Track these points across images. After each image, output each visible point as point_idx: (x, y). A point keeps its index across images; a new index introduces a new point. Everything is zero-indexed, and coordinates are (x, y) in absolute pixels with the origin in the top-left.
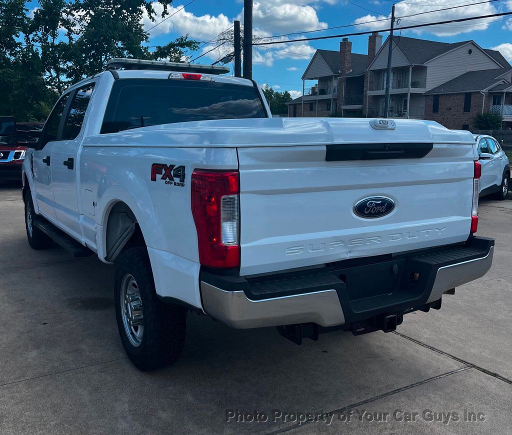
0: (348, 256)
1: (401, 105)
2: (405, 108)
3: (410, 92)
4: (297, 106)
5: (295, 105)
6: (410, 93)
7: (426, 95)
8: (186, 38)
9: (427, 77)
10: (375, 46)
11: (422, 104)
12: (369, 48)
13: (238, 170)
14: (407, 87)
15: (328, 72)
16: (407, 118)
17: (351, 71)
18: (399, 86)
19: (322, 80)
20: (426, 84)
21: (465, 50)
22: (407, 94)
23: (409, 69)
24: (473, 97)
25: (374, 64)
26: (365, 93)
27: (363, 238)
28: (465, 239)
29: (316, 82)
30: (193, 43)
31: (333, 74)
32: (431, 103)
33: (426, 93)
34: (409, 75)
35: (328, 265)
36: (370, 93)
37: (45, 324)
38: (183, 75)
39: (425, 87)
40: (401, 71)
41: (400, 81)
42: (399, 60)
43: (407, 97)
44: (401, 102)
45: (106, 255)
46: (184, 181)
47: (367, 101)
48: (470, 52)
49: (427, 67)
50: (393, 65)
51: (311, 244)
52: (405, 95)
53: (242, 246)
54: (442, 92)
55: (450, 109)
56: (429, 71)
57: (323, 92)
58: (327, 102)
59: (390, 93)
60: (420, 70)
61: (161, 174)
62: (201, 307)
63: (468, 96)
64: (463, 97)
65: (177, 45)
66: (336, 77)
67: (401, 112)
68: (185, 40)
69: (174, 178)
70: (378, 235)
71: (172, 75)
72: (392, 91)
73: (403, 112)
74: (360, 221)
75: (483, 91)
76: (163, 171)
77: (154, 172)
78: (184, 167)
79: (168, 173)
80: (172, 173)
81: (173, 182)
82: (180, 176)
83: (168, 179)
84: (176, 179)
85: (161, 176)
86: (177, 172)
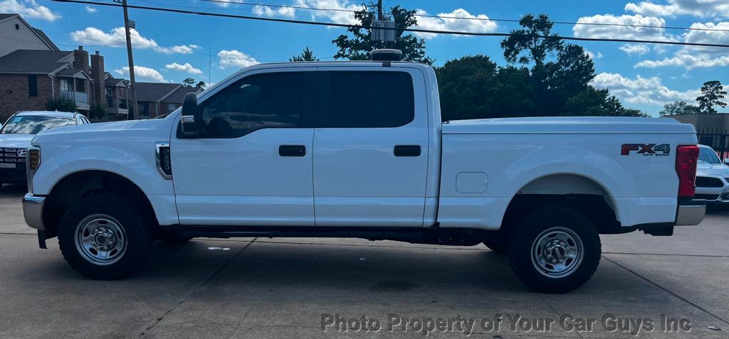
21: (11, 23)
24: (39, 81)
46: (668, 153)
48: (18, 27)
55: (11, 92)
62: (674, 221)
63: (32, 79)
64: (24, 79)
69: (656, 152)
75: (51, 74)
76: (640, 148)
77: (626, 150)
78: (668, 145)
79: (647, 149)
80: (653, 149)
81: (654, 154)
82: (663, 150)
83: (646, 153)
84: (658, 152)
85: (637, 151)
86: (660, 148)
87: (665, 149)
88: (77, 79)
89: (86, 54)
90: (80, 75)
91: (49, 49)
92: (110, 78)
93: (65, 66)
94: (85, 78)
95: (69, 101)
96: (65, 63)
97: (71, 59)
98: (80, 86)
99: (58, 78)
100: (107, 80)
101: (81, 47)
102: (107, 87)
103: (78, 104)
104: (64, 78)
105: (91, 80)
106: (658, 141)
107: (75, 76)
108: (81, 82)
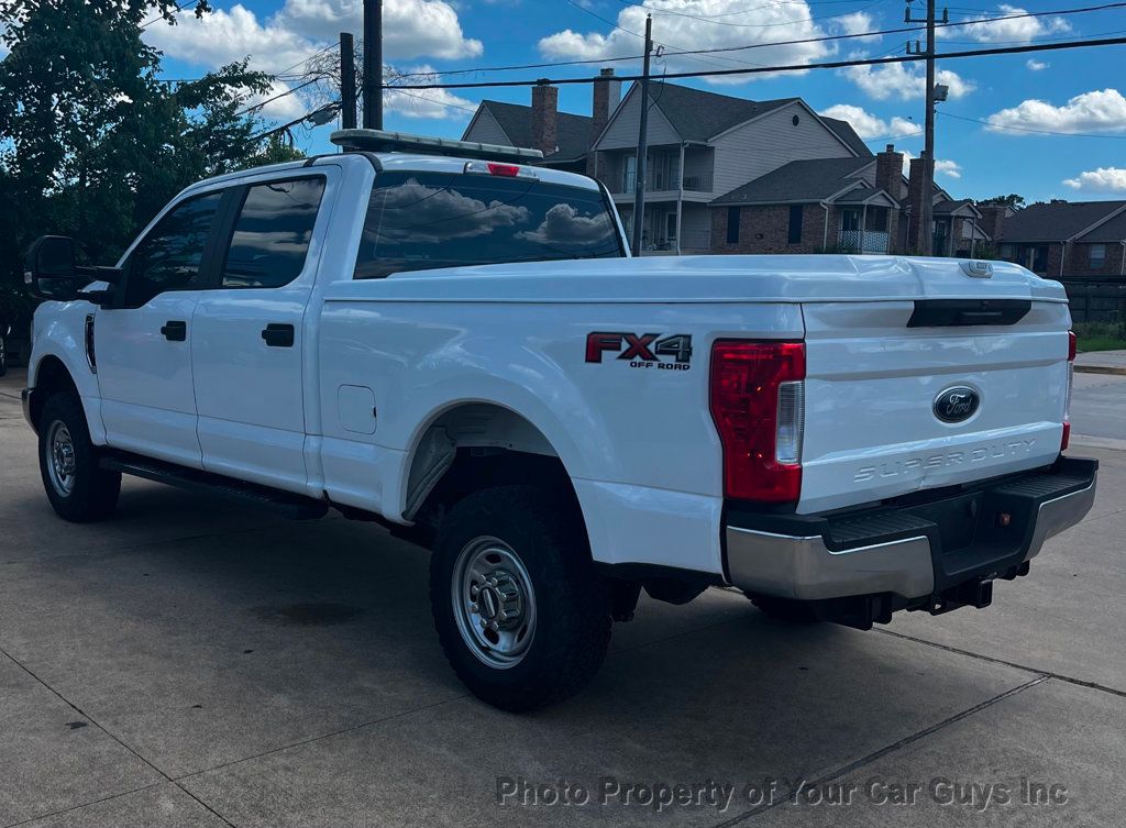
0: (923, 485)
1: (663, 227)
2: (672, 233)
3: (682, 198)
6: (683, 202)
7: (713, 208)
8: (245, 67)
9: (715, 169)
10: (607, 99)
11: (706, 224)
12: (595, 103)
13: (803, 341)
14: (675, 187)
16: (677, 254)
17: (557, 150)
18: (659, 185)
20: (712, 181)
21: (786, 115)
22: (676, 202)
23: (679, 150)
24: (805, 215)
25: (607, 137)
27: (942, 454)
28: (1052, 460)
30: (259, 77)
32: (723, 222)
33: (714, 201)
34: (678, 164)
35: (885, 502)
37: (249, 651)
38: (490, 166)
39: (710, 190)
40: (665, 154)
41: (659, 176)
42: (661, 133)
43: (676, 209)
44: (664, 220)
45: (404, 508)
46: (688, 360)
48: (796, 121)
49: (713, 148)
50: (650, 141)
51: (883, 463)
52: (673, 204)
53: (805, 464)
54: (745, 200)
55: (762, 236)
56: (718, 157)
59: (645, 201)
60: (701, 153)
61: (619, 349)
62: (721, 571)
63: (796, 211)
64: (786, 213)
65: (224, 80)
67: (663, 240)
68: (242, 71)
69: (658, 356)
70: (959, 450)
71: (469, 165)
72: (650, 197)
73: (667, 242)
74: (940, 425)
75: (826, 201)
76: (625, 346)
77: (596, 347)
78: (689, 337)
79: (639, 349)
80: (652, 347)
81: (655, 364)
82: (675, 353)
83: (638, 359)
84: (664, 359)
85: (619, 353)
86: (668, 347)
87: (679, 349)
88: (870, 208)
89: (899, 158)
90: (878, 200)
91: (849, 156)
92: (946, 200)
93: (857, 185)
94: (889, 205)
96: (856, 180)
98: (878, 219)
99: (839, 208)
101: (890, 147)
104: (850, 207)
105: (898, 207)
106: (664, 325)
107: (866, 202)
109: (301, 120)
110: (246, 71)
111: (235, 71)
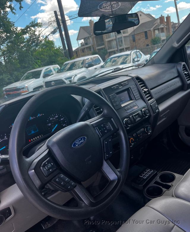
4: (77, 52)
5: (76, 52)
8: (35, 22)
15: (87, 35)
19: (84, 39)
20: (128, 31)
22: (122, 37)
24: (148, 32)
26: (104, 41)
29: (83, 41)
30: (39, 24)
31: (89, 35)
32: (132, 39)
33: (129, 35)
36: (107, 40)
39: (128, 33)
47: (106, 44)
54: (135, 33)
55: (140, 39)
57: (86, 44)
58: (89, 48)
63: (146, 32)
64: (144, 34)
65: (31, 26)
66: (91, 36)
67: (120, 45)
68: (34, 23)
75: (152, 29)
88: (161, 28)
89: (164, 17)
90: (162, 26)
91: (152, 20)
93: (156, 24)
94: (164, 27)
95: (158, 37)
97: (159, 21)
98: (162, 30)
99: (154, 30)
100: (172, 25)
102: (172, 27)
103: (161, 38)
104: (156, 29)
105: (166, 27)
107: (160, 27)
108: (162, 29)
109: (50, 34)
110: (35, 23)
111: (33, 23)
